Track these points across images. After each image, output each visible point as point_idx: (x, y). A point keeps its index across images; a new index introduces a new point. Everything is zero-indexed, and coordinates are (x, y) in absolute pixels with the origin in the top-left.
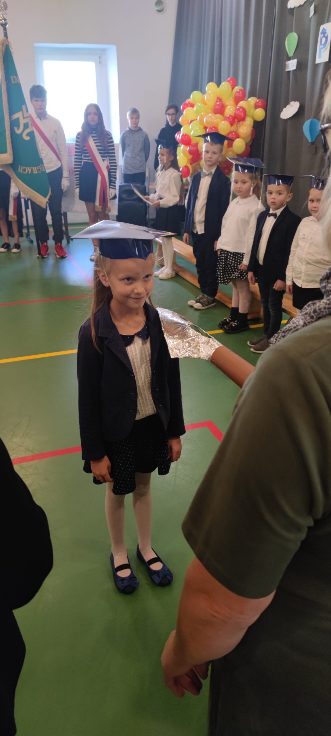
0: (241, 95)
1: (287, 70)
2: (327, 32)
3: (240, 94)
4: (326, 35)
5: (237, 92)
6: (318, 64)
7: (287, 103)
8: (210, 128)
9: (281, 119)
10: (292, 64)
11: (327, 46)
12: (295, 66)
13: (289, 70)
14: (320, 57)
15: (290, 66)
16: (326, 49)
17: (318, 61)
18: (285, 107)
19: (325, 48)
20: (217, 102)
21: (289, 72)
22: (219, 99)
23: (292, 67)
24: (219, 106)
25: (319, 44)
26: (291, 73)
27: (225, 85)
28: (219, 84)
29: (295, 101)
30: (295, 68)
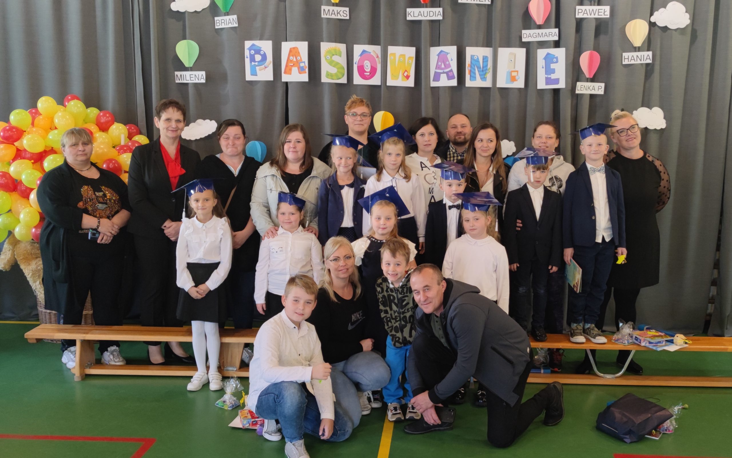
1: (177, 81)
2: (261, 49)
4: (262, 53)
6: (251, 81)
10: (193, 76)
11: (266, 64)
12: (201, 78)
13: (185, 82)
14: (254, 73)
15: (188, 78)
16: (266, 67)
17: (249, 77)
19: (263, 66)
21: (185, 85)
23: (192, 79)
25: (247, 61)
26: (191, 86)
29: (204, 119)
30: (203, 81)
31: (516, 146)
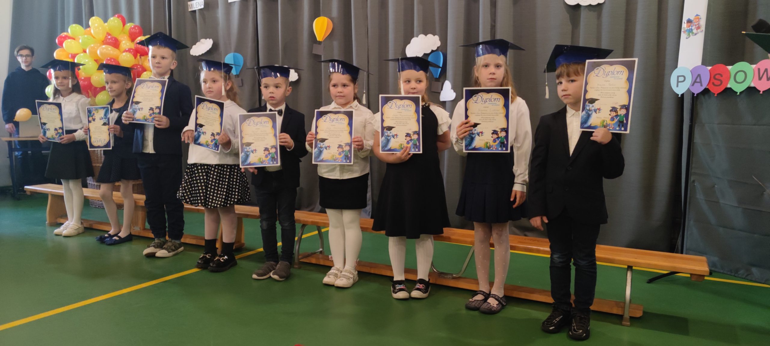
0: (138, 31)
1: (190, 10)
3: (135, 29)
5: (131, 28)
6: (231, 3)
7: (195, 41)
8: (108, 60)
9: (192, 55)
10: (197, 4)
12: (202, 5)
13: (194, 9)
15: (195, 6)
17: (231, 1)
18: (195, 44)
20: (106, 36)
21: (194, 12)
22: (108, 34)
23: (197, 6)
24: (112, 40)
26: (197, 12)
27: (114, 21)
28: (106, 20)
29: (206, 39)
30: (202, 7)
31: (440, 40)
